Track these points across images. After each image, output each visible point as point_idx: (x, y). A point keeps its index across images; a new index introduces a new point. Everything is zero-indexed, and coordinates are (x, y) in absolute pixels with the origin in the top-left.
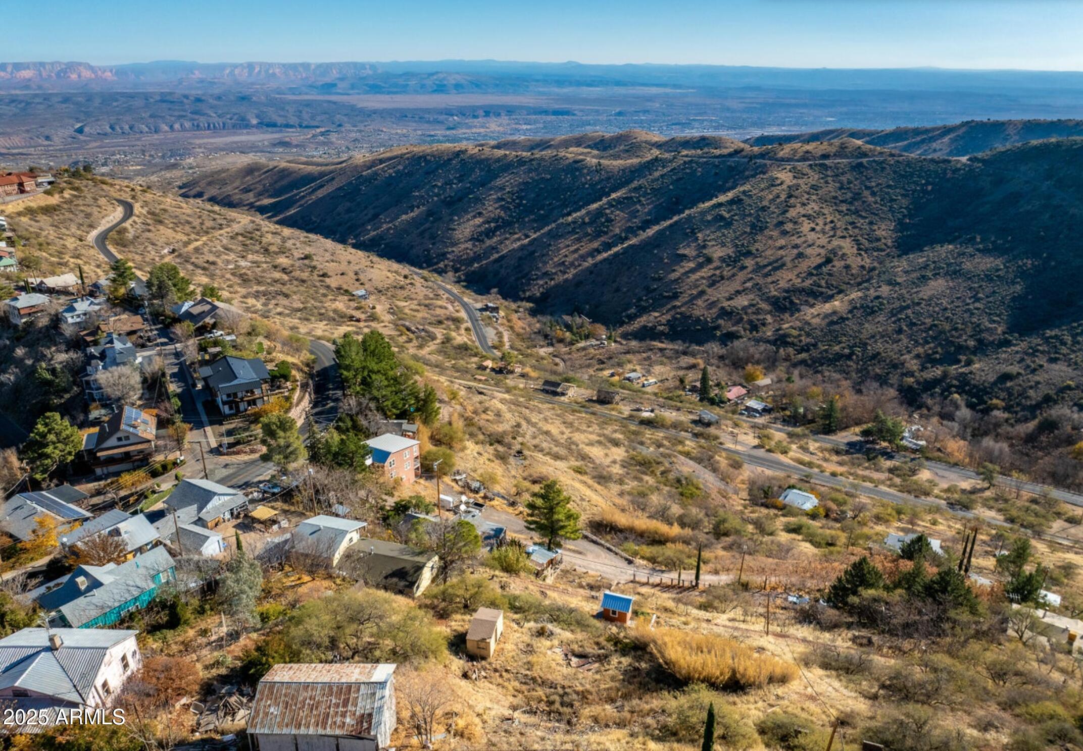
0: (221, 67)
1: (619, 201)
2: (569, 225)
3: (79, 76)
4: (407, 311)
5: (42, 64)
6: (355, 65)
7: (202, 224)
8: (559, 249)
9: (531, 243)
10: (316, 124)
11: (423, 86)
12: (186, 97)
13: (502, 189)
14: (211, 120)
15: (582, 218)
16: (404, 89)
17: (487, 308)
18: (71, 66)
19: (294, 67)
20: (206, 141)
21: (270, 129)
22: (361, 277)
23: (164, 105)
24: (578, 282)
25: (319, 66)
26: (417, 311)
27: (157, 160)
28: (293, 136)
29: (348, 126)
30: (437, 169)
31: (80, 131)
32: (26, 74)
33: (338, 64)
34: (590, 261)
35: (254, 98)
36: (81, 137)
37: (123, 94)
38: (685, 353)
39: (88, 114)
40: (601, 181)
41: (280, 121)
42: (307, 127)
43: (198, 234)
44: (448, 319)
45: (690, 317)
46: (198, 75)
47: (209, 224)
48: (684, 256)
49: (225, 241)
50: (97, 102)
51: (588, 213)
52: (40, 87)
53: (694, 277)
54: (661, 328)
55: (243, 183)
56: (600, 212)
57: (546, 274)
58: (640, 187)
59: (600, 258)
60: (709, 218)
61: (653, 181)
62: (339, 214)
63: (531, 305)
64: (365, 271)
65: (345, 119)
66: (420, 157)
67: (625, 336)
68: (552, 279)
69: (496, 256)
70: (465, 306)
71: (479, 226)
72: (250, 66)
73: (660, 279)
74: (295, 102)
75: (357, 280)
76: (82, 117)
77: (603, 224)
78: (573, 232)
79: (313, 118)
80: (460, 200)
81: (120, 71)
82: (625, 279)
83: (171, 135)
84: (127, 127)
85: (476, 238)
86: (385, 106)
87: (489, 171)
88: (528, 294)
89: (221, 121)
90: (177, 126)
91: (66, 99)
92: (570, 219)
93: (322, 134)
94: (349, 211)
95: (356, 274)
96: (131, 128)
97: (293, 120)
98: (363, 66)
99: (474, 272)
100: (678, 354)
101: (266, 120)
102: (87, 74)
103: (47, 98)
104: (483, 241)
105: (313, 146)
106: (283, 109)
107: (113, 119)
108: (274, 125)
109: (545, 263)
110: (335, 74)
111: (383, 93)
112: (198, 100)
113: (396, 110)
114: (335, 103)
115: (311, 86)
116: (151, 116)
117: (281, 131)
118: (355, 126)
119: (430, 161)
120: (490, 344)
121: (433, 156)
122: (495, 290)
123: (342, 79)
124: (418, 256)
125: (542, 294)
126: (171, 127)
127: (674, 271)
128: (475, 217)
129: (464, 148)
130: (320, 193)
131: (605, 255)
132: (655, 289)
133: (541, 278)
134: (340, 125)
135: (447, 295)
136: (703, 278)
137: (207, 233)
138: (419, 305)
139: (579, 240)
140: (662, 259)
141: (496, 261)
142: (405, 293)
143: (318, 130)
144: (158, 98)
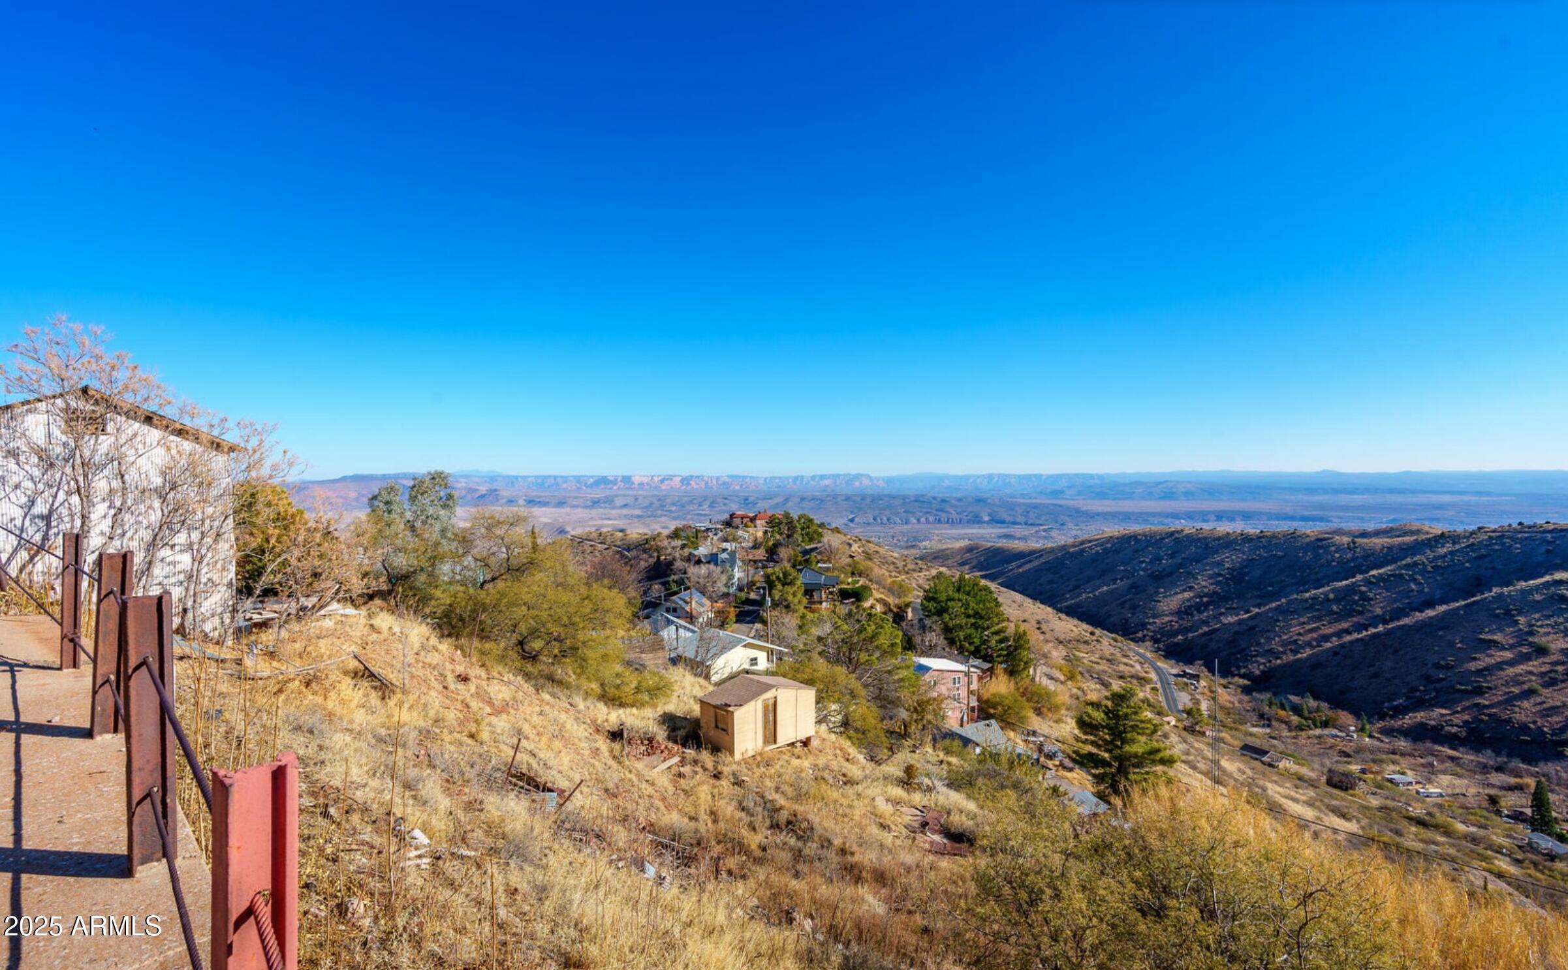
0: (967, 477)
1: (1380, 578)
2: (1306, 600)
3: (861, 483)
4: (1085, 661)
5: (839, 476)
6: (1084, 475)
7: (905, 566)
8: (1291, 626)
9: (1251, 618)
10: (1041, 522)
11: (1150, 494)
12: (934, 498)
13: (1220, 564)
14: (951, 516)
15: (1326, 594)
16: (1130, 496)
17: (1185, 675)
18: (857, 477)
19: (1027, 477)
20: (943, 531)
21: (999, 525)
22: (1044, 626)
23: (916, 504)
24: (1315, 664)
25: (1051, 476)
26: (1098, 663)
27: (902, 543)
28: (1018, 531)
29: (1070, 526)
30: (1147, 547)
31: (852, 520)
32: (826, 482)
33: (1068, 475)
34: (1335, 641)
35: (989, 501)
36: (851, 525)
37: (886, 496)
38: (1499, 769)
39: (860, 509)
40: (1353, 559)
41: (1008, 519)
42: (1031, 524)
43: (899, 573)
44: (1132, 677)
45: (1509, 721)
46: (947, 483)
47: (910, 566)
48: (1495, 642)
49: (921, 582)
50: (868, 501)
51: (1333, 590)
52: (833, 491)
53: (1511, 671)
54: (1454, 730)
55: (962, 558)
56: (1352, 589)
57: (1270, 651)
58: (1415, 564)
59: (1348, 638)
60: (1538, 597)
61: (1436, 558)
62: (1041, 585)
63: (1246, 682)
64: (1048, 622)
65: (1067, 519)
66: (1130, 537)
67: (1388, 732)
68: (1277, 658)
69: (1206, 629)
70: (1157, 670)
71: (1188, 600)
72: (990, 476)
73: (1448, 667)
74: (1024, 504)
75: (1039, 629)
76: (856, 511)
77: (1356, 602)
78: (1311, 608)
79: (1038, 517)
80: (1170, 574)
81: (889, 480)
82: (1389, 664)
83: (918, 526)
84: (885, 519)
85: (1181, 613)
86: (1109, 509)
87: (1207, 547)
88: (1243, 671)
89: (958, 517)
90: (923, 520)
91: (848, 499)
92: (1307, 595)
93: (1045, 530)
94: (1051, 582)
95: (1039, 622)
96: (888, 520)
97: (1020, 519)
98: (1091, 476)
99: (1177, 644)
100: (1485, 769)
101: (997, 518)
102: (866, 482)
103: (835, 497)
104: (1192, 615)
105: (1035, 539)
106: (1013, 510)
107: (876, 514)
108: (1003, 522)
109: (1269, 639)
110: (1064, 483)
111: (1108, 499)
112: (944, 501)
113: (1120, 513)
114: (1060, 506)
115: (1041, 493)
116: (905, 512)
117: (1008, 527)
118: (1077, 525)
119: (1140, 540)
120: (1181, 707)
121: (1146, 536)
122: (1201, 662)
123: (1070, 487)
124: (1115, 625)
125: (1263, 672)
126: (918, 520)
127: (1475, 659)
128: (1184, 590)
129: (1179, 528)
130: (1027, 567)
131: (1356, 636)
132: (1441, 680)
133: (1263, 656)
134: (1063, 524)
135: (1137, 657)
136: (1531, 673)
137: (907, 573)
138: (1101, 658)
139: (1319, 618)
140: (1452, 644)
141: (1205, 634)
142: (1089, 648)
143: (1042, 528)
144: (913, 499)
